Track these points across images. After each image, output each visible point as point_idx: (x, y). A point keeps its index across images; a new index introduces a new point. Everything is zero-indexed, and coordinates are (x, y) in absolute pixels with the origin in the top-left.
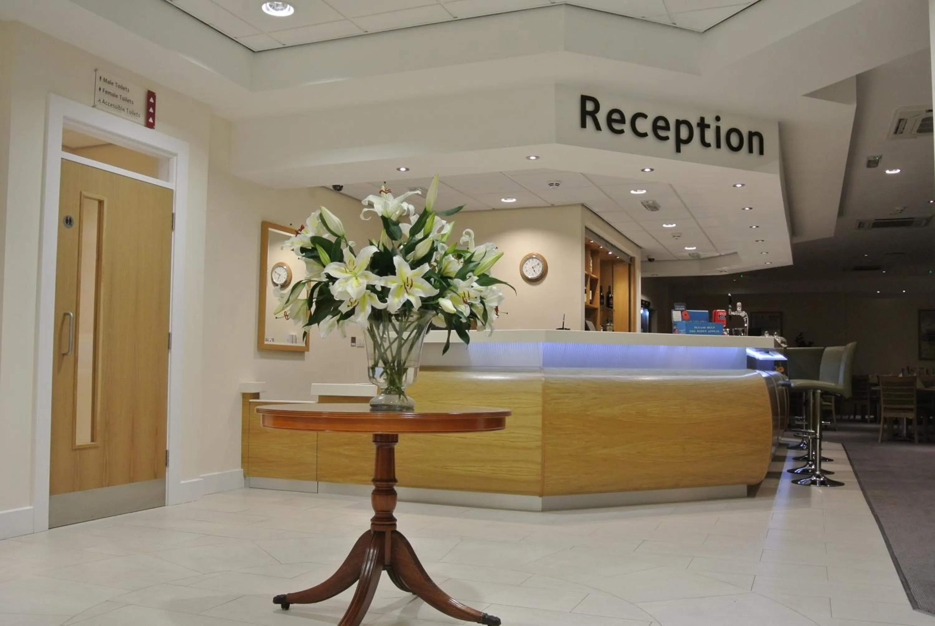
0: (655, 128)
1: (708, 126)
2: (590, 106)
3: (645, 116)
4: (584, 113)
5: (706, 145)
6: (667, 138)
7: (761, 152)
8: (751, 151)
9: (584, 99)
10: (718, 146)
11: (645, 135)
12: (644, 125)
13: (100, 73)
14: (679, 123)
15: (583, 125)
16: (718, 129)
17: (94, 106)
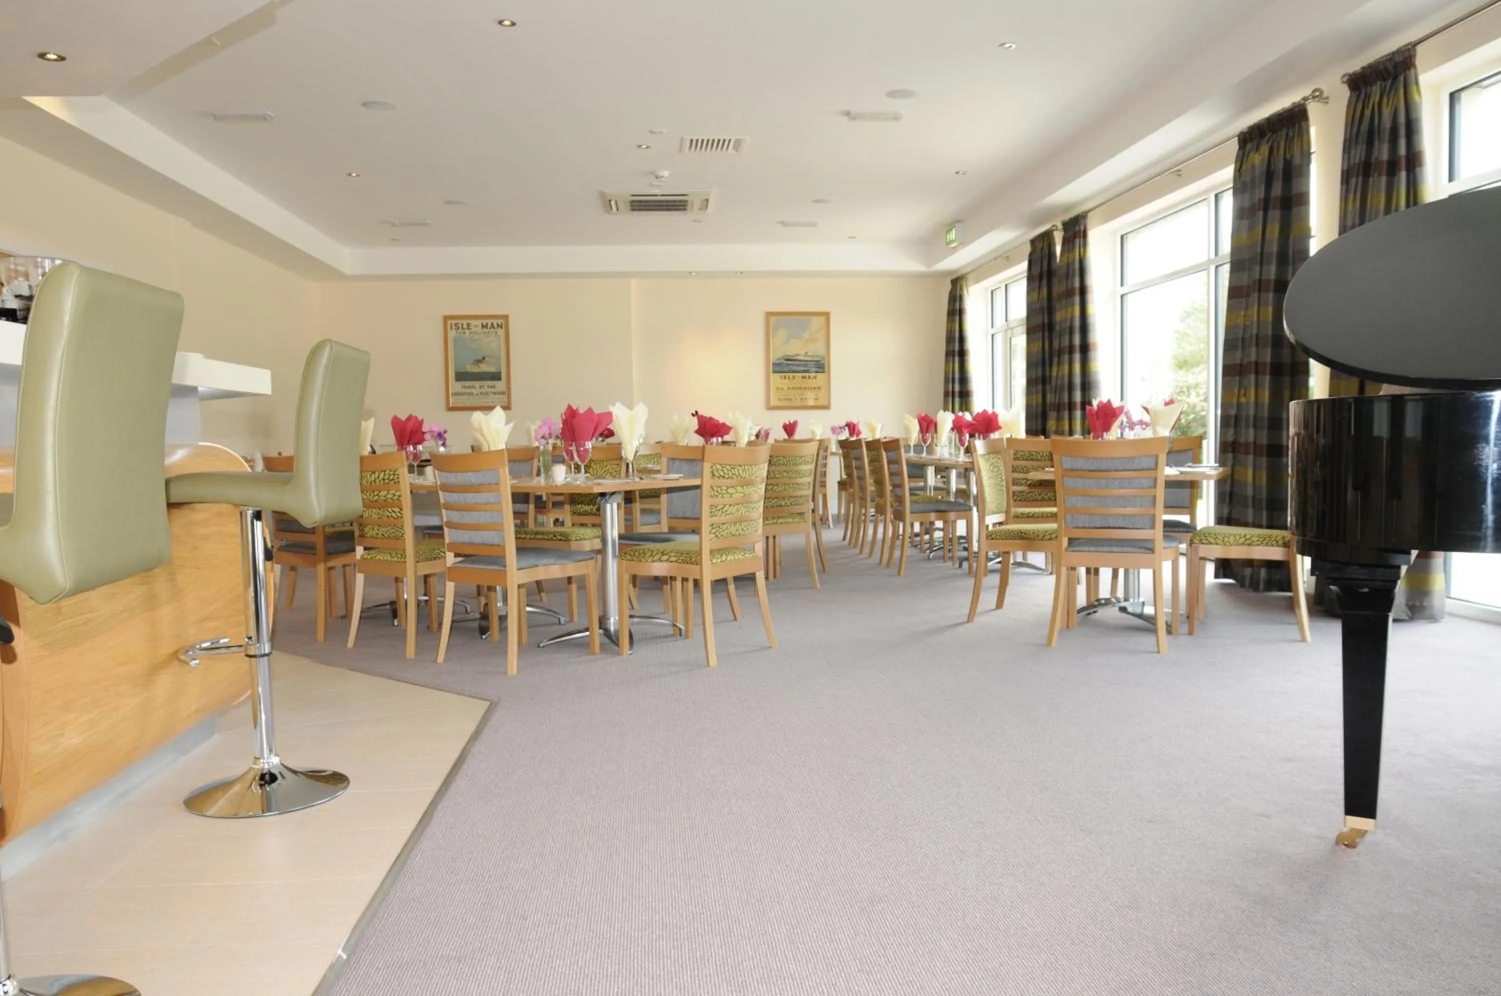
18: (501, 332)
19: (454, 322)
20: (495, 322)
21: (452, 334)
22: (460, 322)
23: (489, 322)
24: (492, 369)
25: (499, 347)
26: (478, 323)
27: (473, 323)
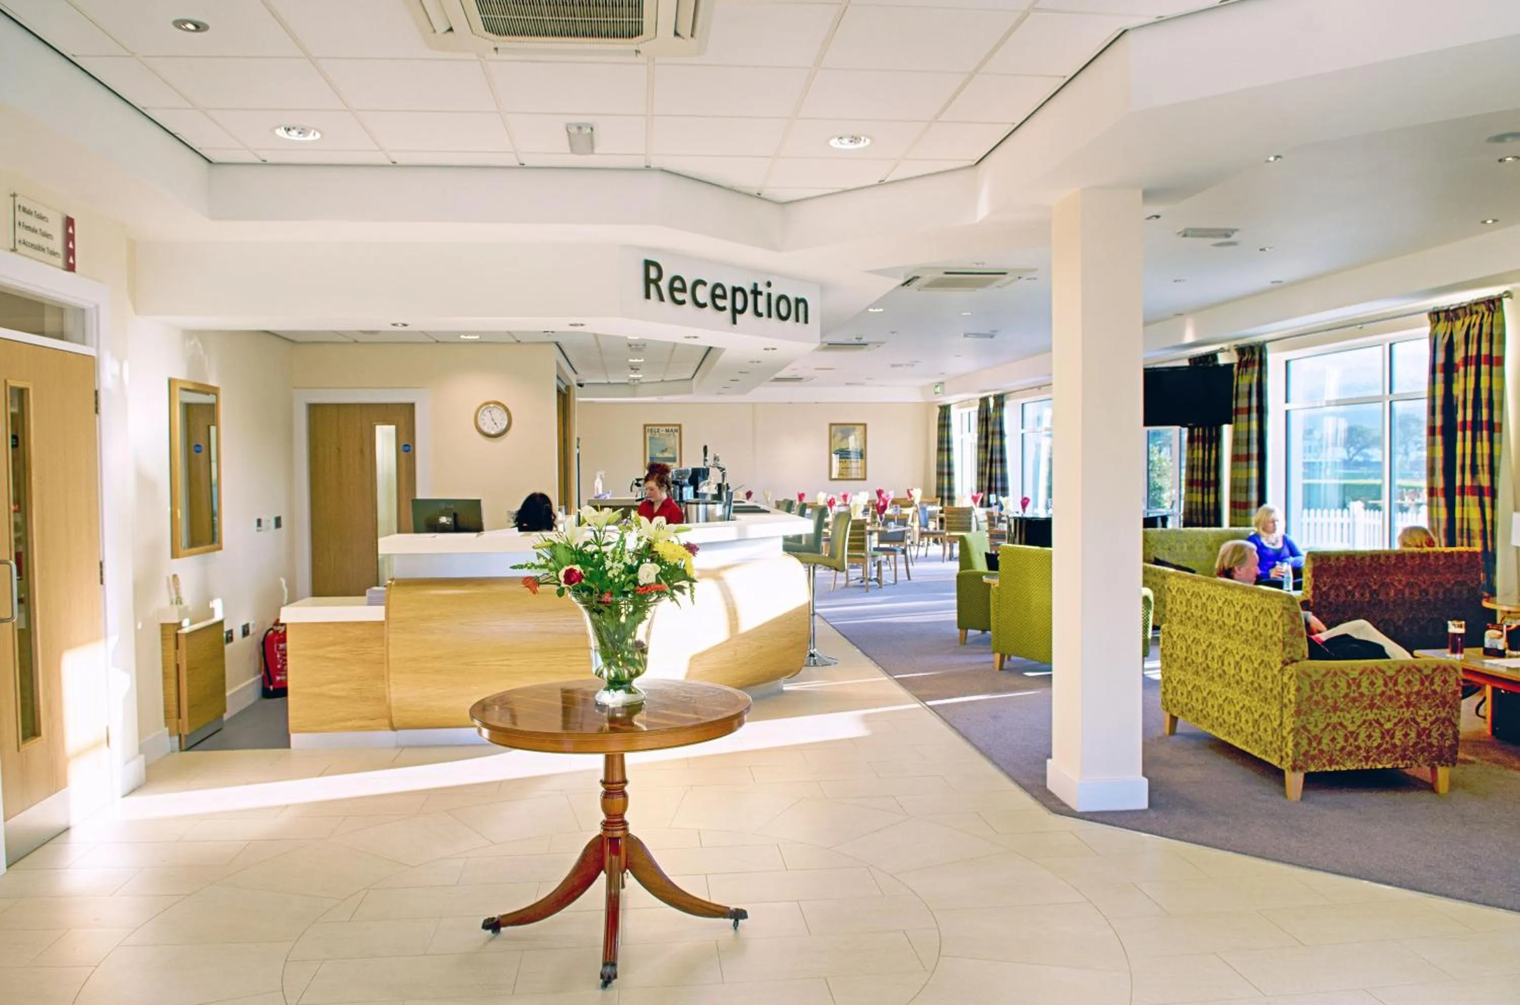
0: (714, 296)
1: (761, 293)
2: (653, 274)
3: (704, 283)
4: (648, 281)
5: (759, 314)
6: (723, 309)
7: (806, 322)
8: (797, 320)
9: (648, 264)
10: (770, 316)
11: (703, 306)
12: (703, 294)
13: (19, 201)
14: (735, 290)
15: (648, 296)
16: (769, 295)
17: (14, 250)
18: (677, 434)
19: (650, 428)
20: (674, 428)
21: (648, 435)
22: (653, 428)
23: (670, 428)
24: (671, 456)
25: (675, 443)
26: (664, 428)
27: (661, 428)
